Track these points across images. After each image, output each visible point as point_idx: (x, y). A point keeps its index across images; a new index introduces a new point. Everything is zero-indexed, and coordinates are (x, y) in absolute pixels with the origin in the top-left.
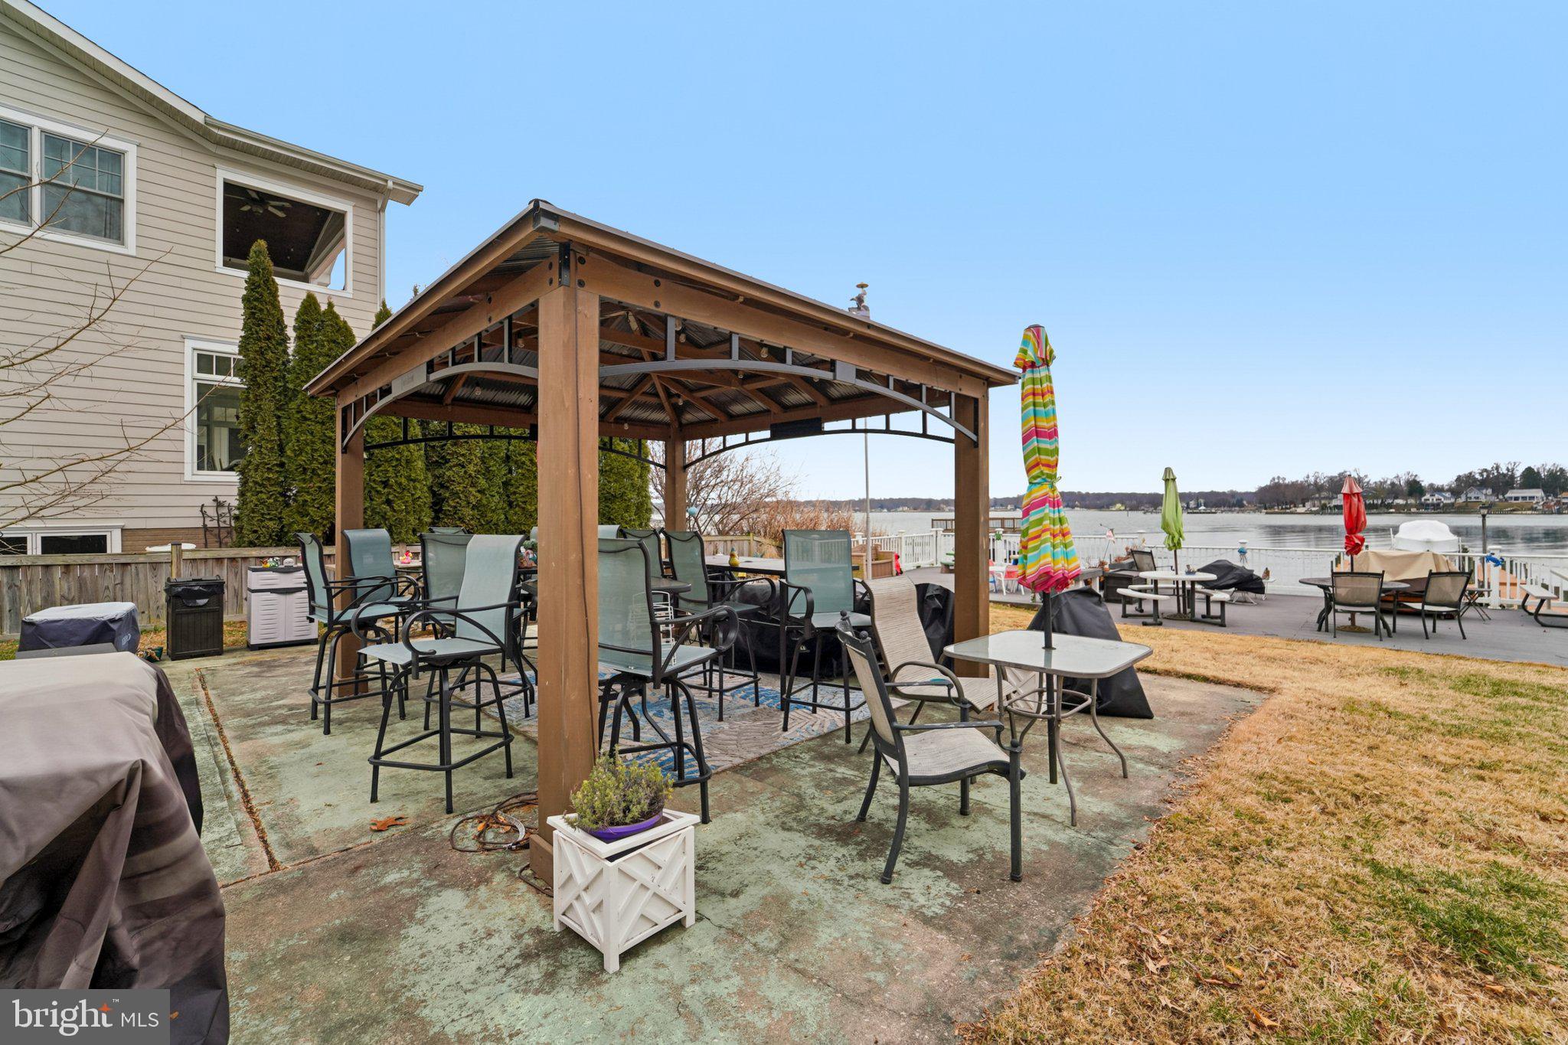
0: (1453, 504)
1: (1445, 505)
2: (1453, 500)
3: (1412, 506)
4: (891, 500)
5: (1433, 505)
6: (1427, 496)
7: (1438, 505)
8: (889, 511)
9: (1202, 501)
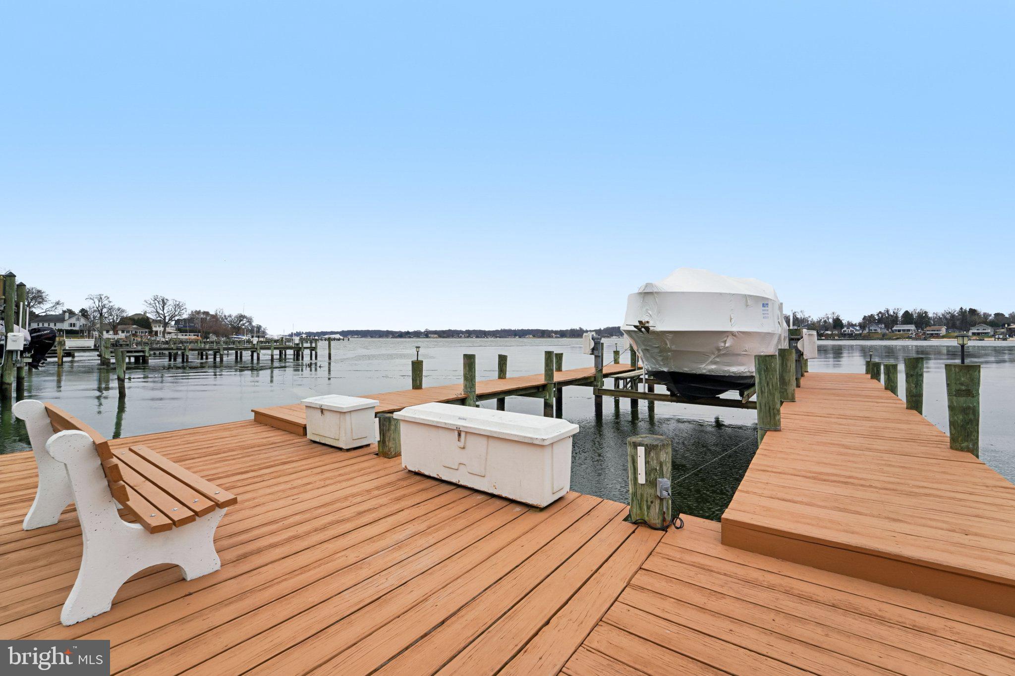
0: (860, 334)
1: (856, 335)
2: (861, 331)
3: (836, 335)
5: (849, 334)
6: (845, 329)
7: (852, 334)
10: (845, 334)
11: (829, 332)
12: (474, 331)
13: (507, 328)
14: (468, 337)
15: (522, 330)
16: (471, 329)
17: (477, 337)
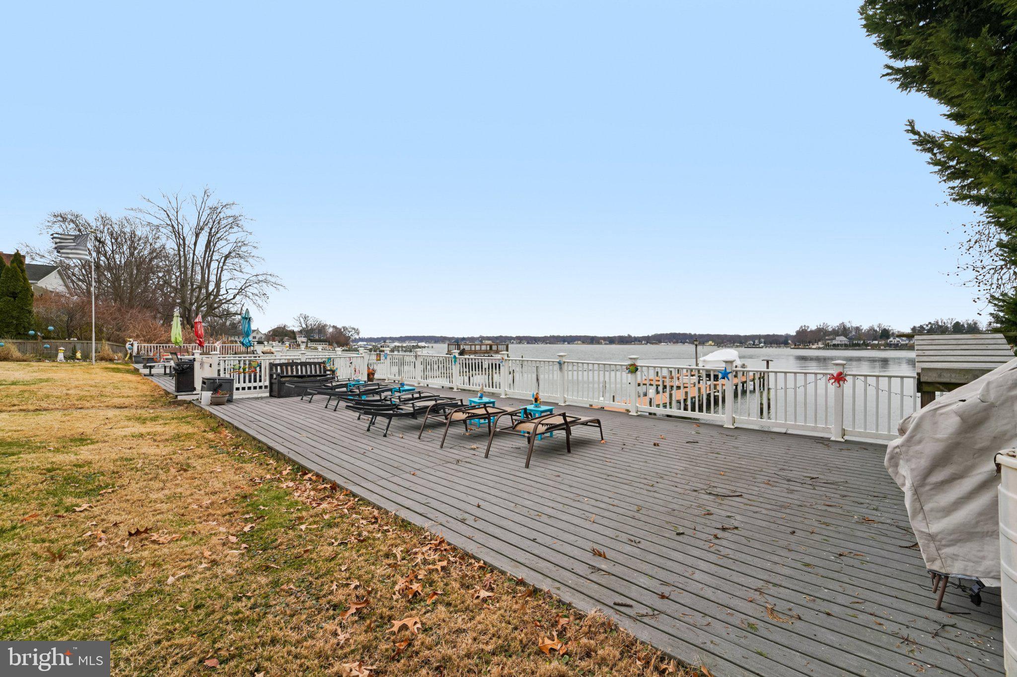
0: (907, 344)
1: (902, 345)
2: (907, 342)
3: (882, 345)
4: (571, 337)
5: (894, 344)
6: (891, 339)
7: (898, 344)
8: (569, 343)
9: (763, 340)
10: (891, 345)
11: (876, 342)
12: (524, 337)
13: (556, 334)
14: (520, 343)
15: (571, 336)
16: (521, 335)
17: (528, 343)
